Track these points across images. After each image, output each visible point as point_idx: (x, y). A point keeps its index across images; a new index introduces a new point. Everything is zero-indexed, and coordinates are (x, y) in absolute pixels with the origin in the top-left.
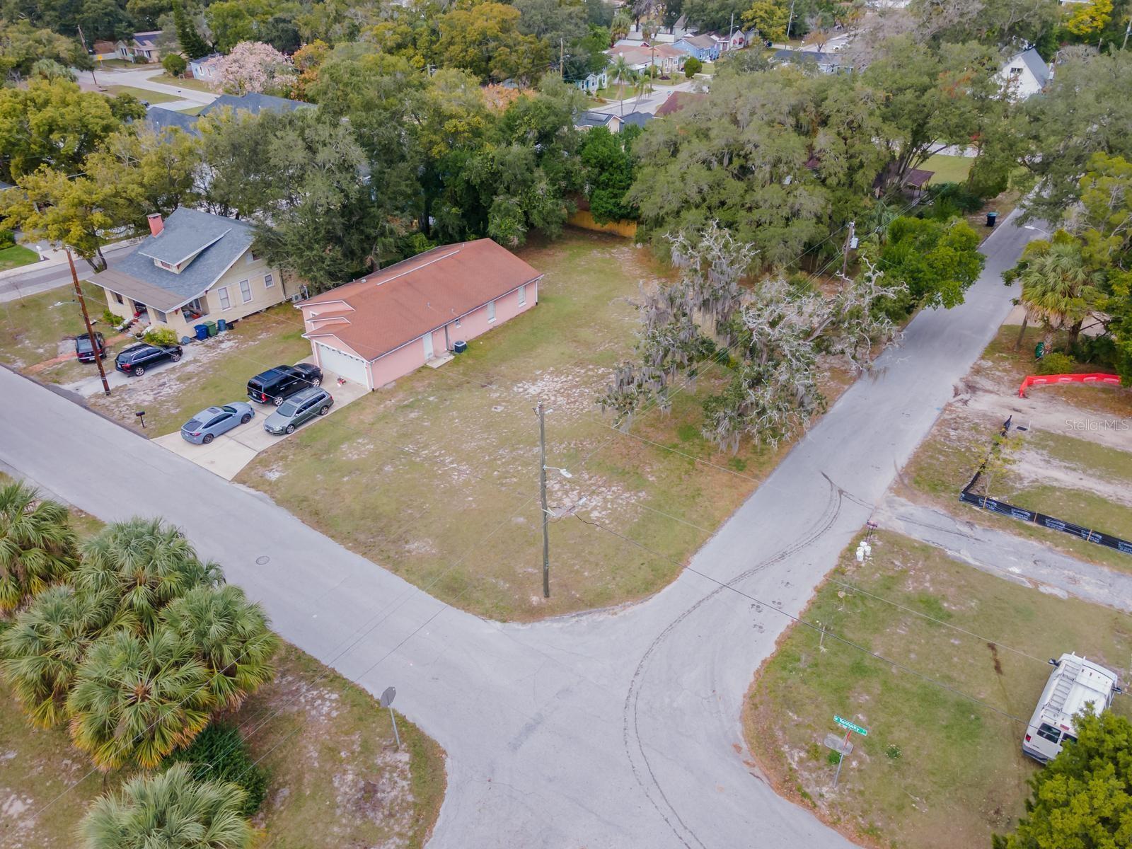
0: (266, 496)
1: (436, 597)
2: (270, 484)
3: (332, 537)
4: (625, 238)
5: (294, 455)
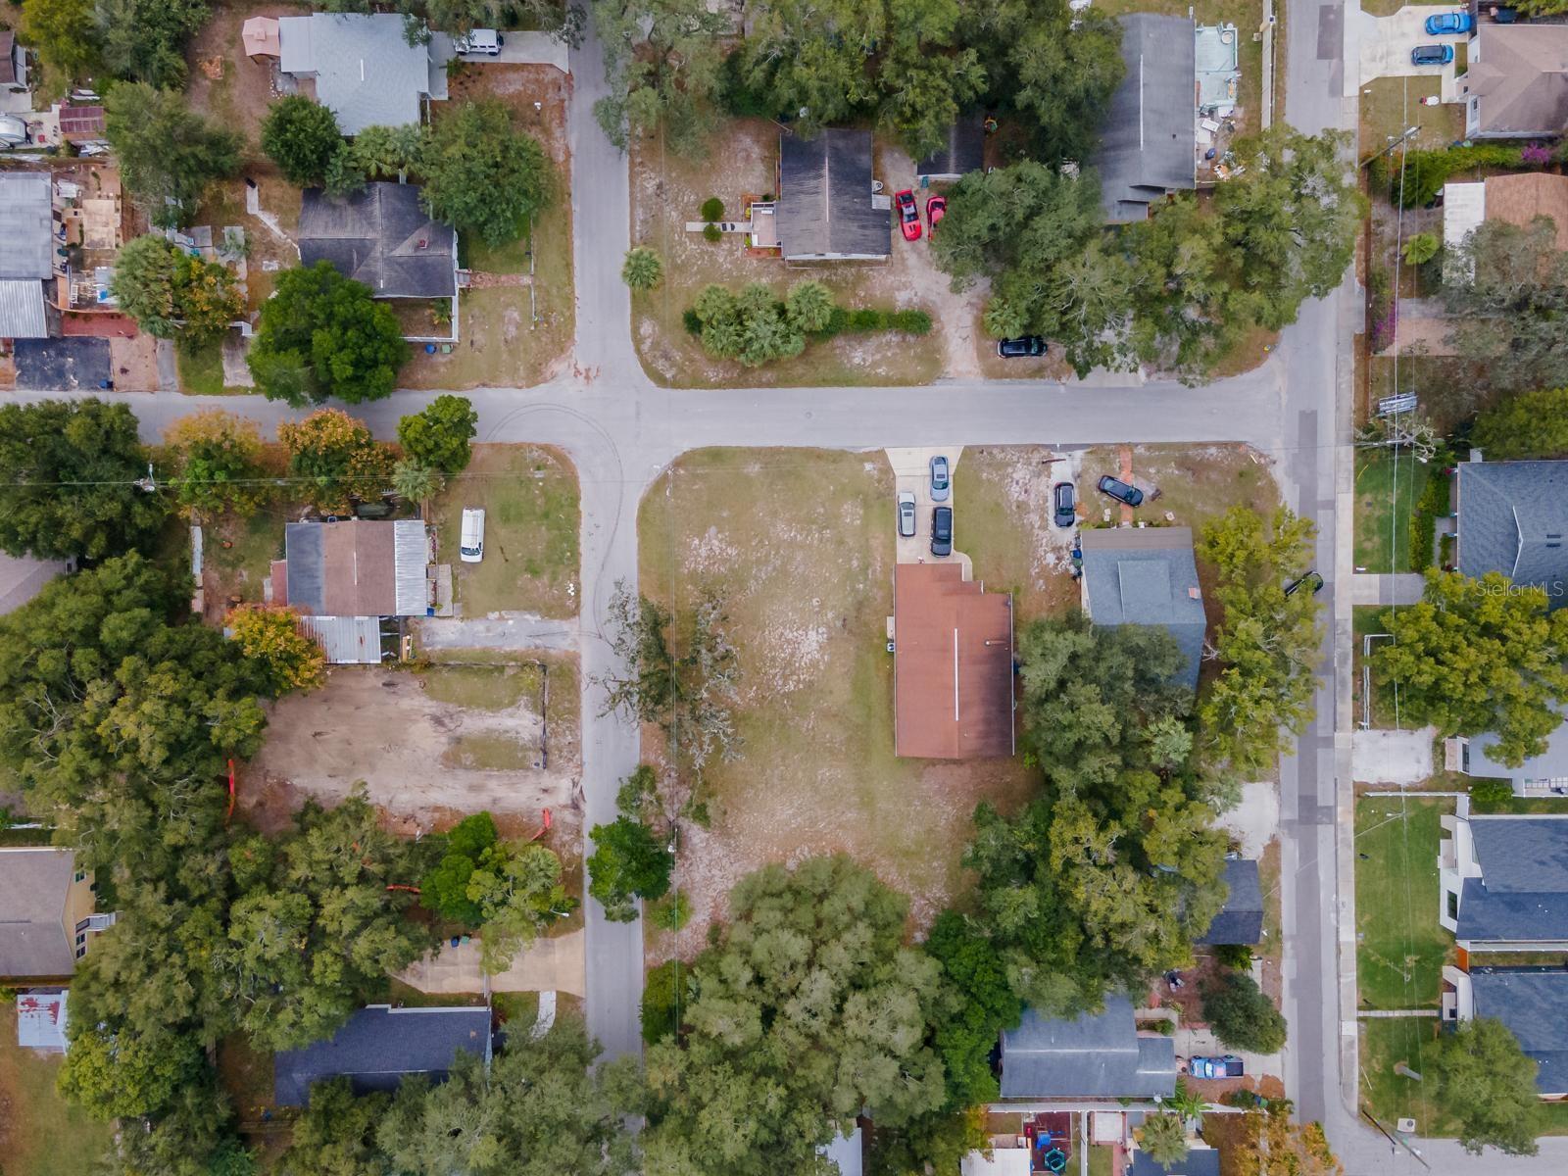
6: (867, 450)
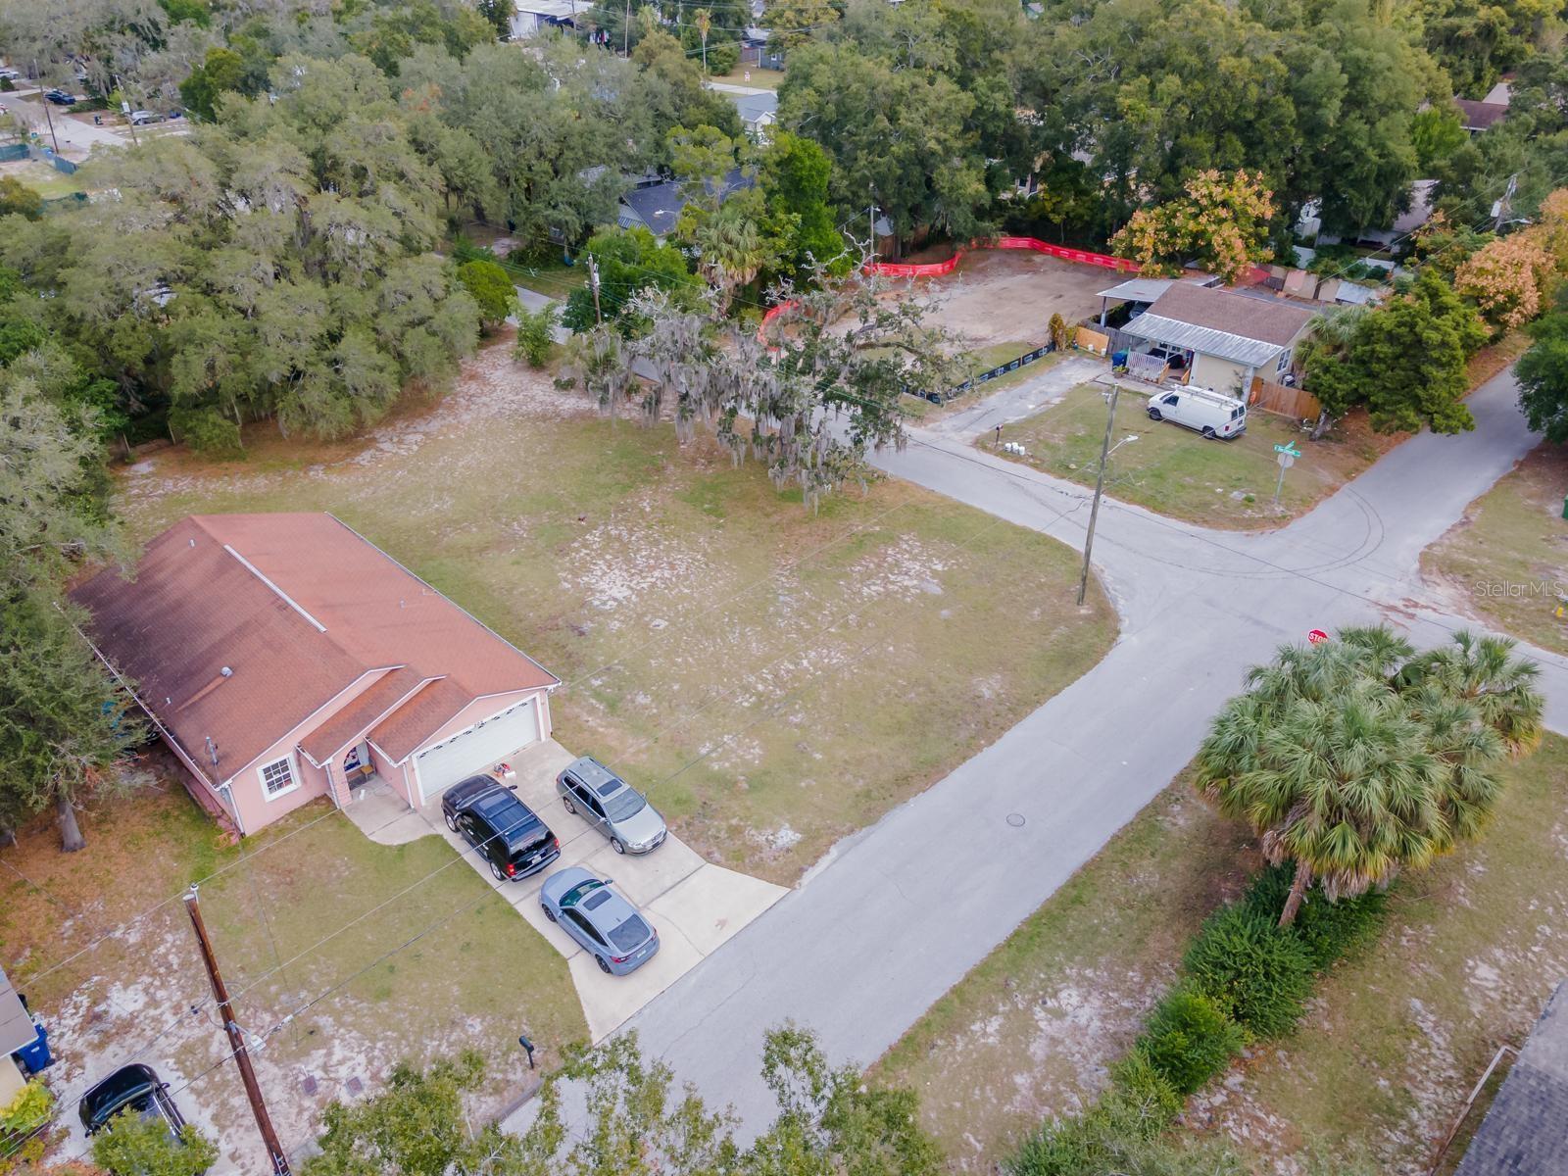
0: (844, 841)
2: (813, 838)
6: (824, 862)
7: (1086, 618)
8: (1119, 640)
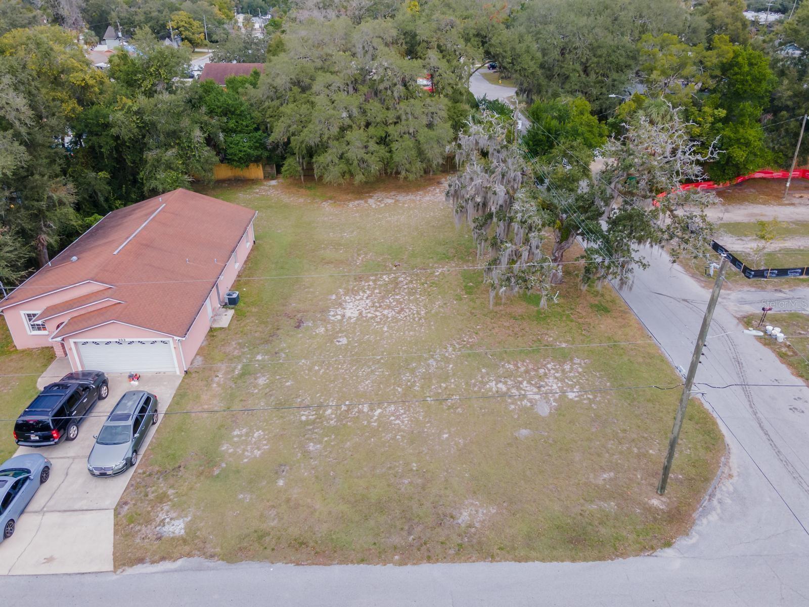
0: (196, 560)
1: (573, 560)
2: (185, 541)
3: (362, 561)
4: (253, 180)
5: (172, 487)
7: (649, 509)
8: (659, 552)
